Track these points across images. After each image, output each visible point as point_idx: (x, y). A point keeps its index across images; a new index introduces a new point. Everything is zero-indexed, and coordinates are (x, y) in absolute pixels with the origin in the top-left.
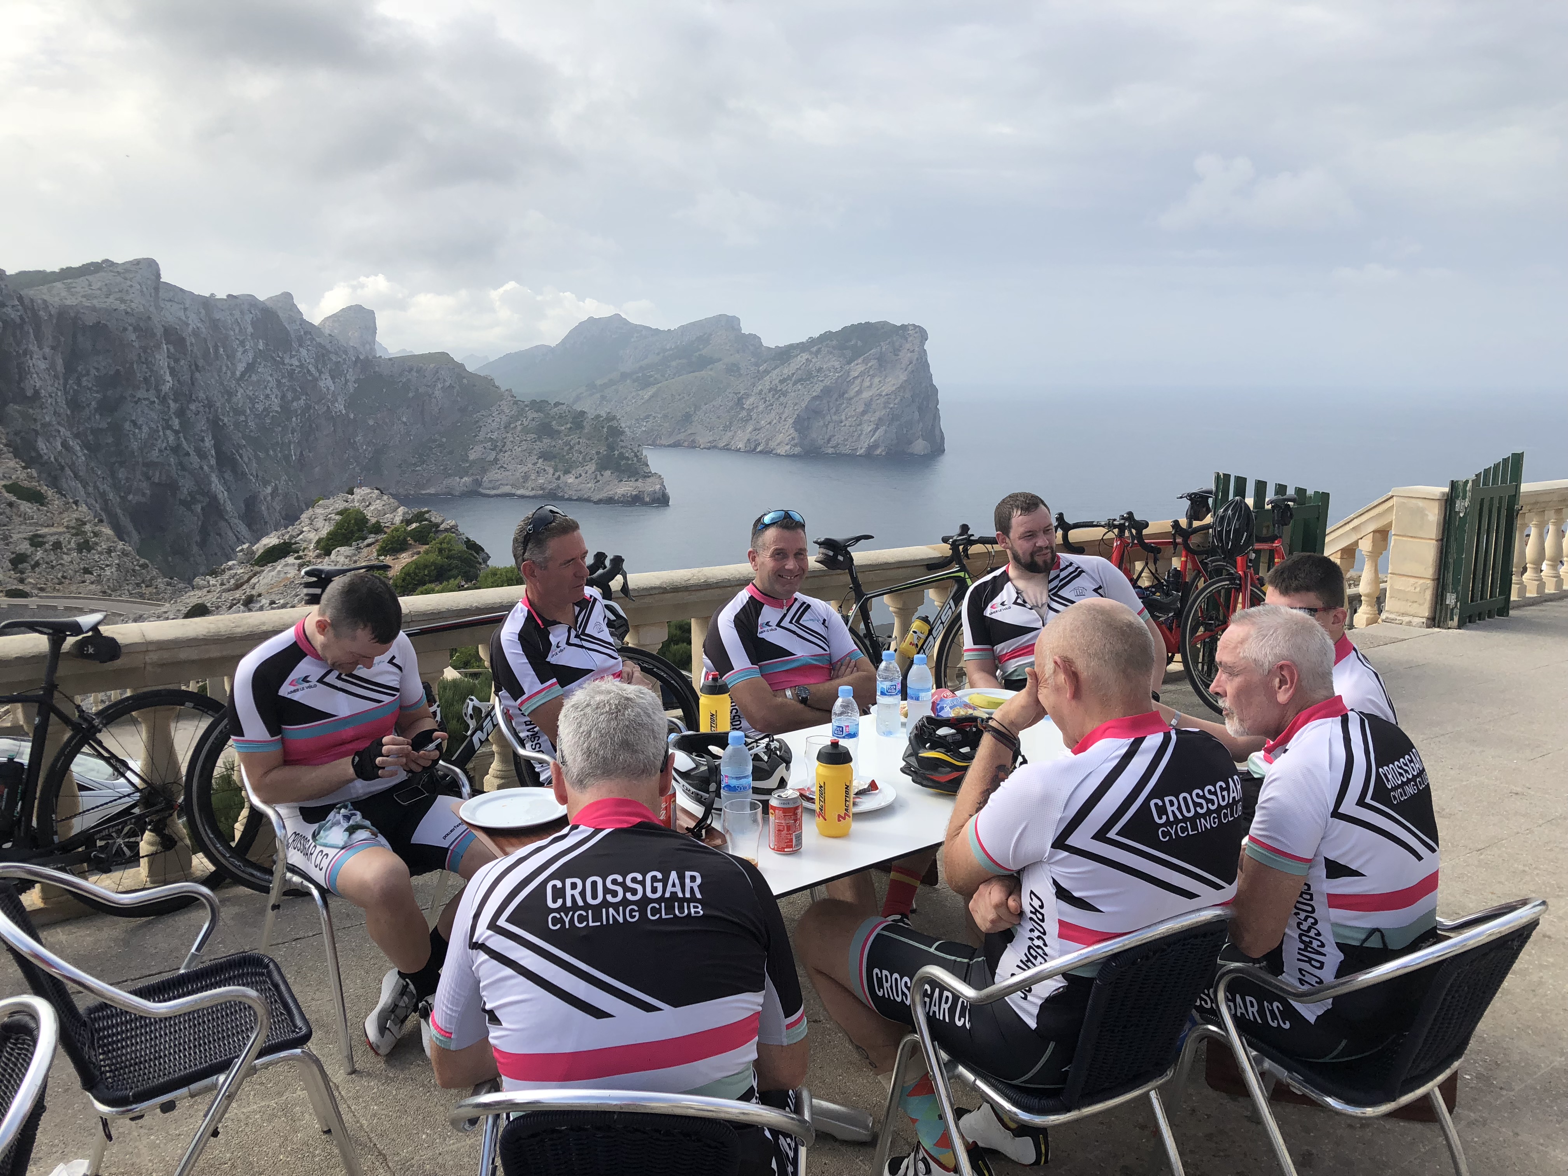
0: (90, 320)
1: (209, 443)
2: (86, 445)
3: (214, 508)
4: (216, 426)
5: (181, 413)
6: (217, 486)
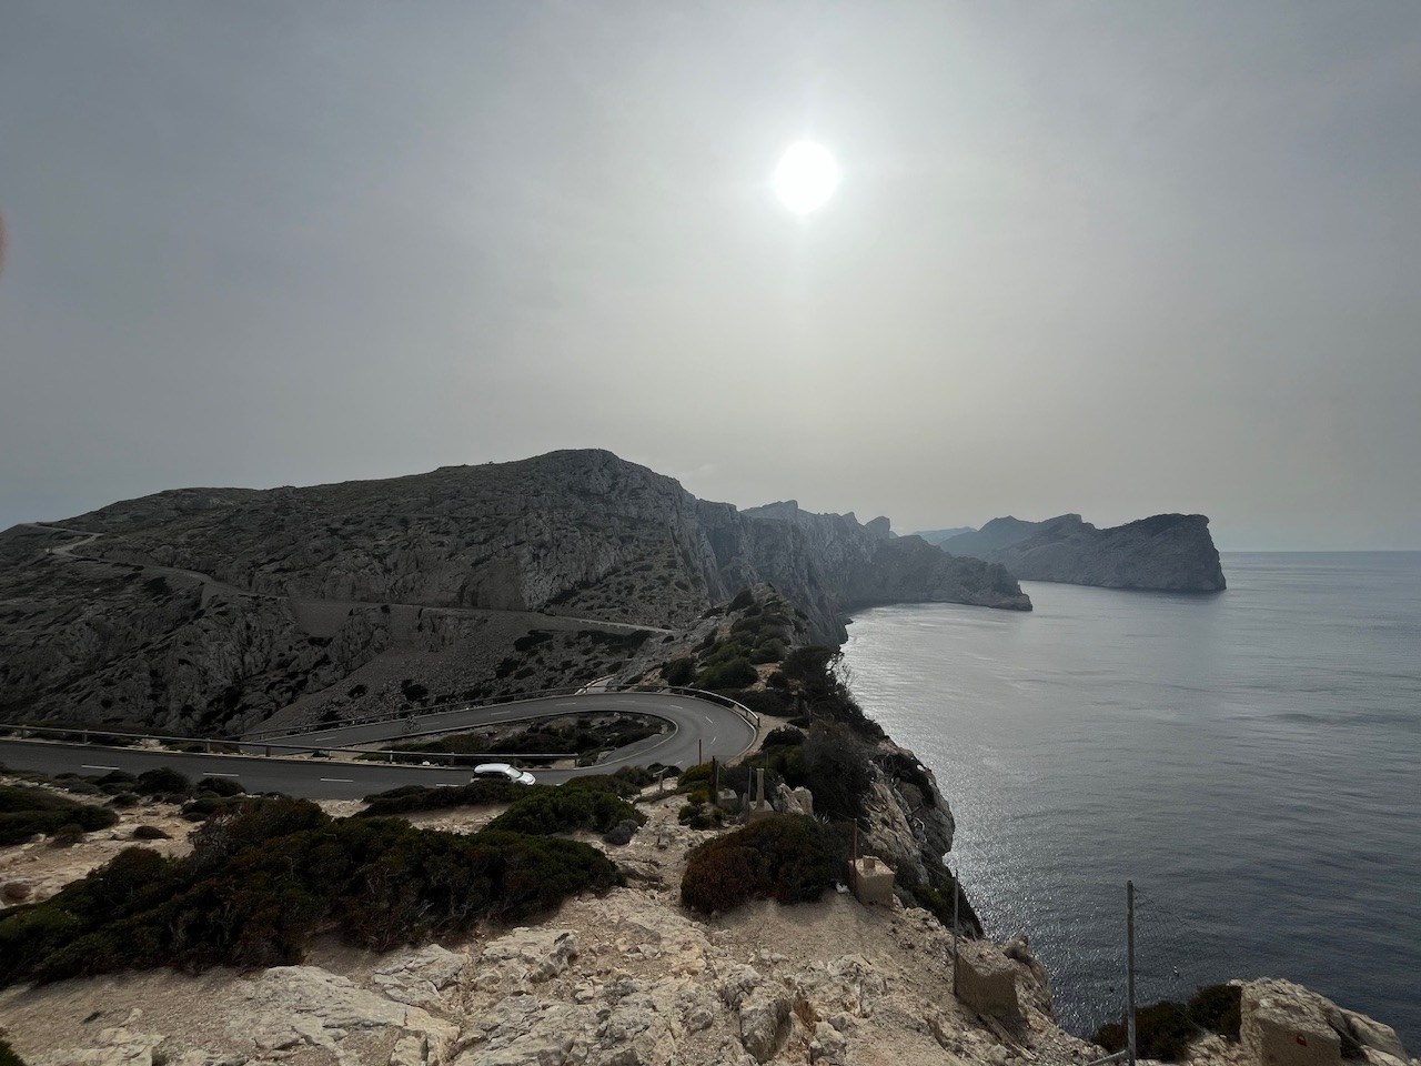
0: (766, 523)
1: (806, 573)
2: (759, 573)
3: (806, 600)
4: (809, 565)
5: (796, 561)
6: (807, 591)
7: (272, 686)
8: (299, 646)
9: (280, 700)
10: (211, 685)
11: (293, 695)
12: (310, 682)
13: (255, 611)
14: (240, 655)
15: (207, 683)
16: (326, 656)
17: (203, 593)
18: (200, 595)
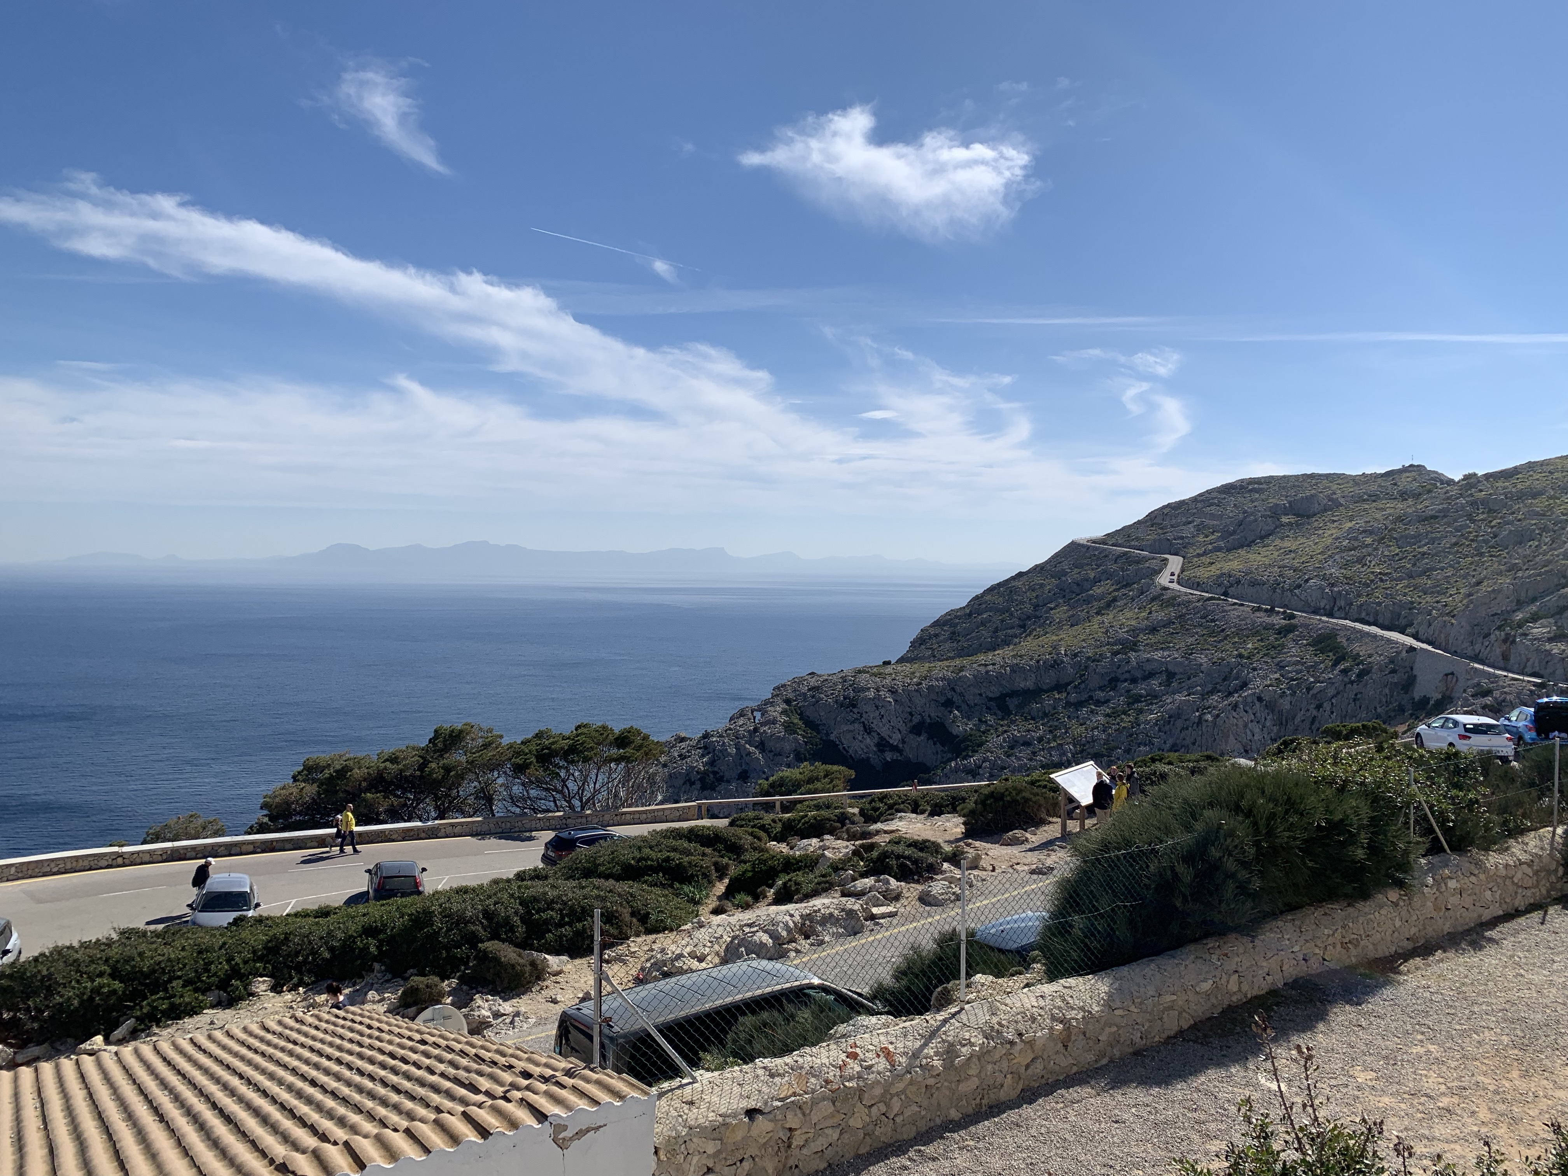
17: (1417, 666)
18: (1412, 669)
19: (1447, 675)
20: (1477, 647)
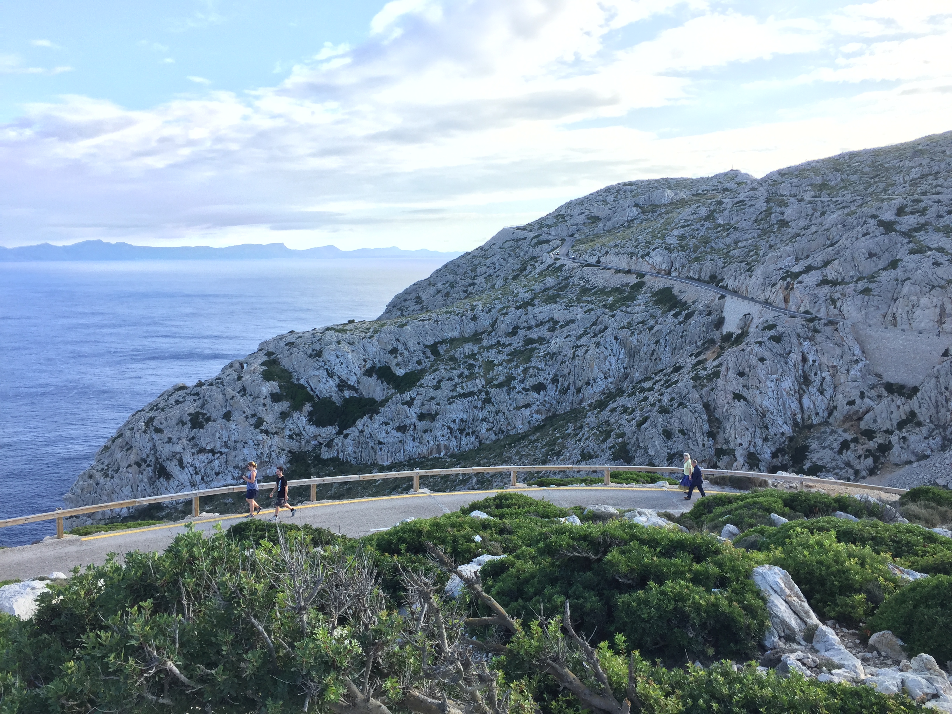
7: (845, 445)
8: (873, 393)
9: (858, 467)
10: (772, 430)
11: (875, 461)
12: (896, 449)
13: (811, 339)
14: (797, 395)
15: (767, 427)
16: (913, 414)
17: (726, 309)
18: (722, 312)
19: (745, 315)
20: (767, 294)
